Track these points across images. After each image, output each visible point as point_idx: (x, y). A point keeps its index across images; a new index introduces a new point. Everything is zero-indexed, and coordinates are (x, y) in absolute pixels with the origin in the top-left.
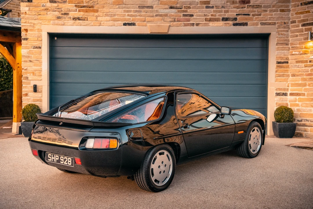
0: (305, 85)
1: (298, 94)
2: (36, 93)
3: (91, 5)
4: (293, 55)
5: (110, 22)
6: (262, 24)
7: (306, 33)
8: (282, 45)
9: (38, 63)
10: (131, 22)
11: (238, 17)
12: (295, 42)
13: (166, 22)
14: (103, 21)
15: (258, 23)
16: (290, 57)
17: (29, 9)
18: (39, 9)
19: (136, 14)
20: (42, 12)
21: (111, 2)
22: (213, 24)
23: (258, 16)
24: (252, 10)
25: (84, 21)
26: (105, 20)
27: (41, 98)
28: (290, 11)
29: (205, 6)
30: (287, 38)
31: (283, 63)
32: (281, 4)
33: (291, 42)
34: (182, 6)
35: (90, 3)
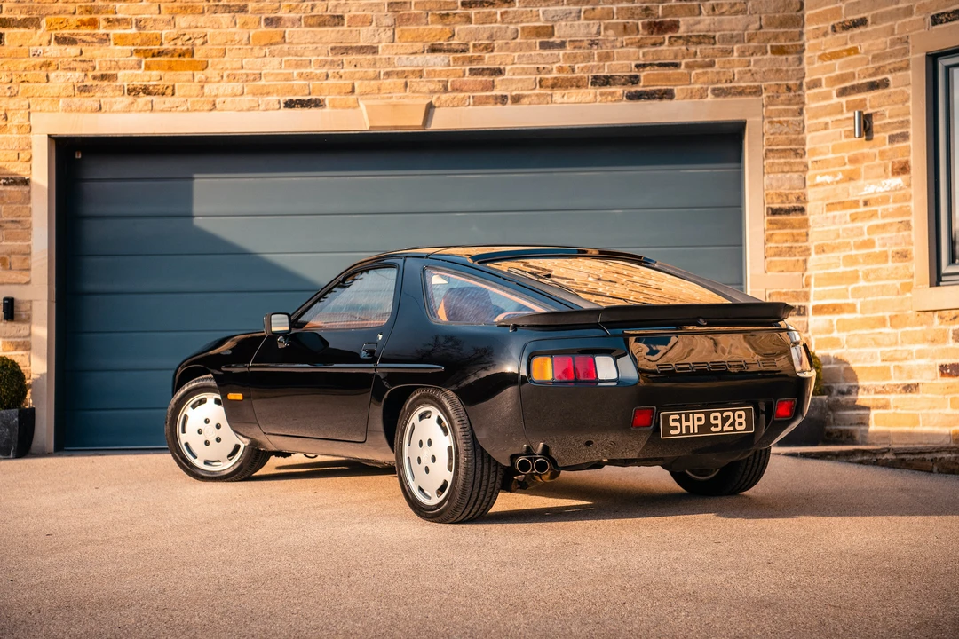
0: (854, 277)
1: (835, 309)
2: (13, 324)
3: (184, 48)
4: (817, 185)
5: (242, 98)
6: (718, 93)
7: (851, 115)
8: (782, 155)
9: (19, 230)
10: (308, 98)
11: (643, 74)
12: (822, 145)
13: (418, 92)
14: (224, 95)
15: (707, 89)
16: (811, 194)
18: (22, 66)
19: (324, 70)
20: (33, 72)
21: (246, 38)
22: (563, 96)
23: (705, 70)
24: (685, 51)
25: (164, 98)
26: (228, 91)
27: (28, 339)
28: (804, 50)
29: (538, 41)
30: (799, 134)
31: (787, 212)
32: (773, 30)
33: (812, 146)
34: (467, 44)
35: (179, 42)
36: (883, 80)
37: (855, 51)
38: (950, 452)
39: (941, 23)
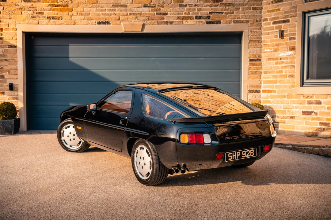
0: (276, 82)
1: (269, 91)
2: (12, 91)
3: (65, 4)
4: (265, 52)
5: (84, 21)
6: (235, 22)
7: (277, 30)
8: (254, 42)
9: (14, 62)
10: (105, 21)
11: (211, 15)
12: (267, 39)
13: (140, 20)
14: (78, 20)
15: (231, 21)
16: (263, 55)
17: (3, 8)
18: (13, 9)
19: (110, 12)
20: (17, 11)
21: (85, 1)
22: (186, 22)
23: (231, 15)
24: (225, 8)
25: (59, 20)
26: (79, 19)
27: (17, 96)
28: (262, 9)
29: (178, 4)
30: (260, 36)
31: (255, 61)
32: (253, 2)
33: (264, 40)
34: (156, 5)
35: (64, 2)
36: (288, 20)
37: (279, 10)
38: (311, 147)
39: (308, 2)
